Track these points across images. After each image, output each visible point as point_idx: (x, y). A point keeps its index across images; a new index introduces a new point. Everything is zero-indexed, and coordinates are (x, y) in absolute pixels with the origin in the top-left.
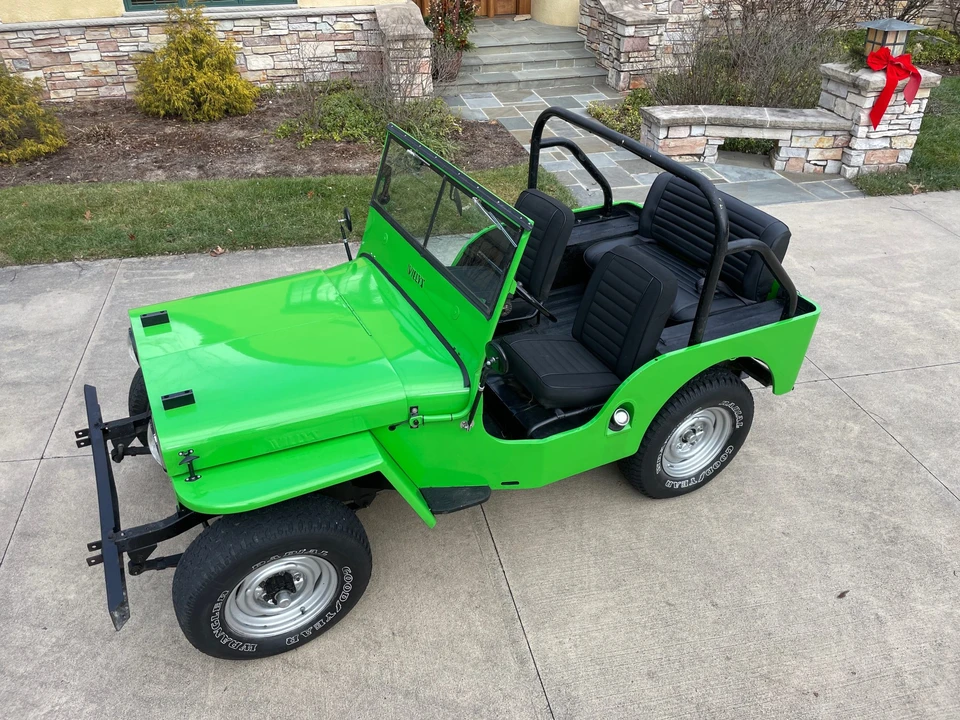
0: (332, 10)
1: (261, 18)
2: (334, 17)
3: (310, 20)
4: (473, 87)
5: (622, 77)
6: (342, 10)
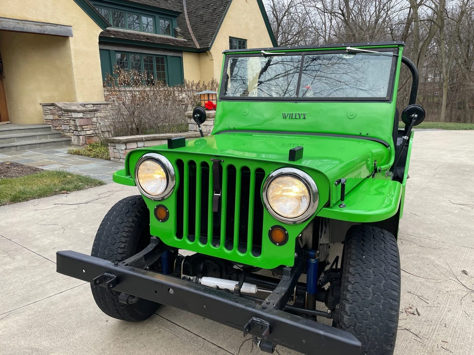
5: (81, 138)
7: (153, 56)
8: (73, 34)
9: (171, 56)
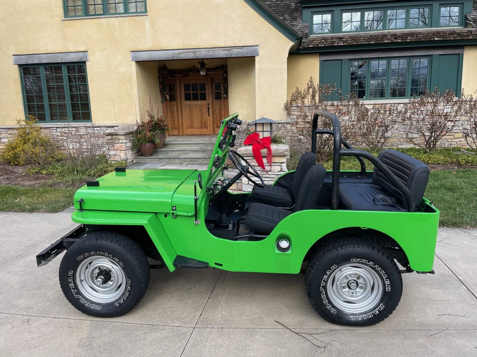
0: (104, 125)
1: (75, 127)
2: (106, 128)
3: (96, 129)
4: (157, 160)
6: (109, 125)
7: (408, 58)
8: (259, 52)
9: (440, 55)
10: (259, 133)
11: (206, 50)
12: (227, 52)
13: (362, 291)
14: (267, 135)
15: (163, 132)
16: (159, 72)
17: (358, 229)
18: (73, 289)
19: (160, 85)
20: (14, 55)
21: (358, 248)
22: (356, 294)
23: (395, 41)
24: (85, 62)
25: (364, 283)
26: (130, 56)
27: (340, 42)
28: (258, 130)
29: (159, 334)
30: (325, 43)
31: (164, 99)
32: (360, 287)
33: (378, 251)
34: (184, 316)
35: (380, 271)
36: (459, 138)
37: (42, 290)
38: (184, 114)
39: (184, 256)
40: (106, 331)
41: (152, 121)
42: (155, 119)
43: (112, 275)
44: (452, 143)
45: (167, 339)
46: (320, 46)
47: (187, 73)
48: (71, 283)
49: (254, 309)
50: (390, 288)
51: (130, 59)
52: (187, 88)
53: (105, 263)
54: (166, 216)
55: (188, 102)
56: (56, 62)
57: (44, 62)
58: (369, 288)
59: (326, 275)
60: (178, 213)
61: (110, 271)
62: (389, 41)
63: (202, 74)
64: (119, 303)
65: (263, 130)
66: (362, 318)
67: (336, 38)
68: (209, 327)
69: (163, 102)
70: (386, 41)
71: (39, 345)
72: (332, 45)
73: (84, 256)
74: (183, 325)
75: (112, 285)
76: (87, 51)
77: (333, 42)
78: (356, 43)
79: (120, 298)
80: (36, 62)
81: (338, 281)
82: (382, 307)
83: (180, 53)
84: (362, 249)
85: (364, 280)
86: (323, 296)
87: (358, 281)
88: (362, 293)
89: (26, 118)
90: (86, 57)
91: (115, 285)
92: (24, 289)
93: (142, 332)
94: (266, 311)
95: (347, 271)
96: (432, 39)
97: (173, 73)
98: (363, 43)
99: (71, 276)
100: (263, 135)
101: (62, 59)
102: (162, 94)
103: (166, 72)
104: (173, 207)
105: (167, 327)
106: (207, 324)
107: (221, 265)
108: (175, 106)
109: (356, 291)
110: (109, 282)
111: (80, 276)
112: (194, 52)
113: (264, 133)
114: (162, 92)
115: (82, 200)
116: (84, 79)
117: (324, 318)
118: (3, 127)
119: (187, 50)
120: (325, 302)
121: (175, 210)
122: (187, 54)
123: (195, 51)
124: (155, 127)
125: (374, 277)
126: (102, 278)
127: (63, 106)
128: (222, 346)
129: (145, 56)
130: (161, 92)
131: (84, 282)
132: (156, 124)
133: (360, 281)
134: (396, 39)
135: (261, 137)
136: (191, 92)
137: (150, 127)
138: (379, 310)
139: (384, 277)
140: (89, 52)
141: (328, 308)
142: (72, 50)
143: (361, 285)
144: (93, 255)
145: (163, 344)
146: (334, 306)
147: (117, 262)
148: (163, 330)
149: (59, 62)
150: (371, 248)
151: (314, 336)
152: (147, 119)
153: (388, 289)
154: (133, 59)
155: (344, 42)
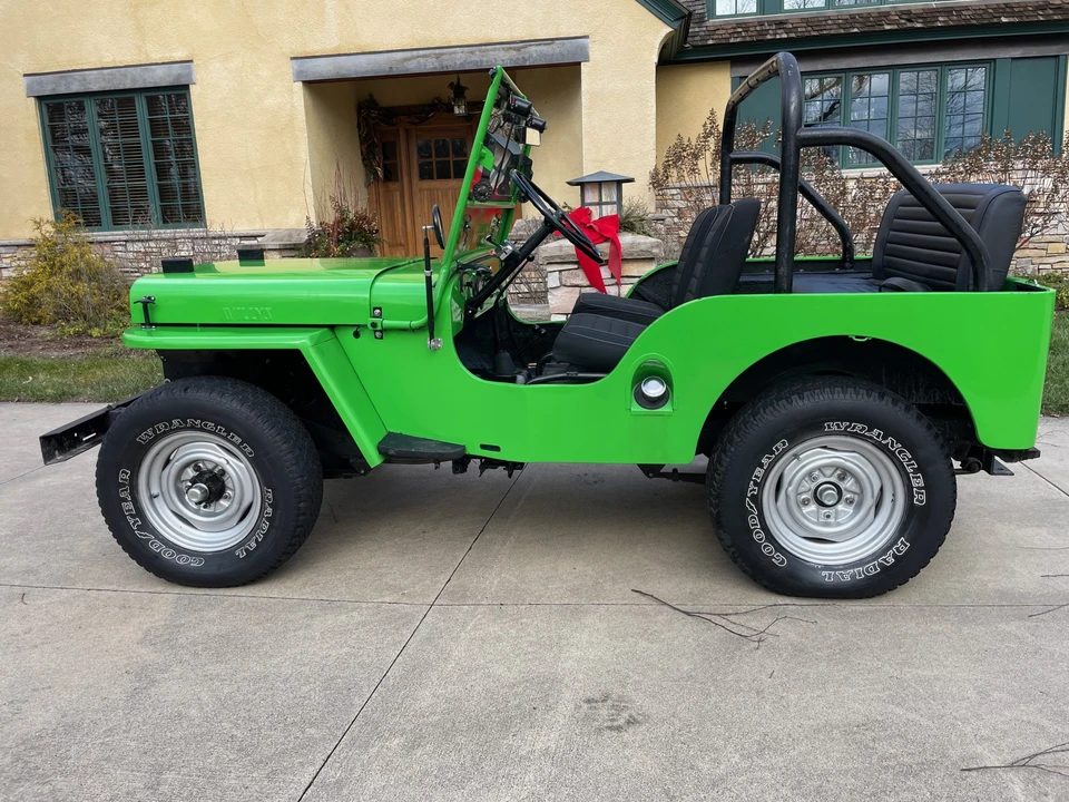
0: (232, 234)
1: (169, 240)
2: (238, 239)
6: (245, 233)
7: (939, 68)
8: (591, 53)
9: (1013, 59)
10: (591, 208)
11: (466, 49)
12: (514, 53)
13: (850, 510)
14: (609, 211)
15: (370, 246)
16: (359, 113)
17: (844, 340)
18: (133, 516)
19: (361, 143)
20: (25, 75)
21: (842, 396)
22: (836, 518)
23: (909, 25)
24: (186, 87)
25: (858, 491)
26: (289, 68)
27: (779, 31)
28: (587, 200)
29: (343, 617)
30: (743, 34)
31: (372, 179)
32: (847, 499)
33: (895, 402)
34: (406, 582)
35: (900, 452)
36: (1060, 254)
37: (65, 540)
38: (417, 212)
39: (404, 433)
40: (213, 614)
41: (344, 220)
42: (351, 216)
43: (229, 484)
44: (1041, 267)
45: (364, 626)
46: (732, 41)
47: (423, 115)
48: (126, 500)
49: (579, 568)
50: (924, 497)
51: (290, 77)
52: (424, 151)
53: (211, 451)
54: (357, 335)
55: (427, 184)
56: (121, 87)
57: (95, 88)
58: (869, 502)
59: (761, 466)
60: (387, 323)
61: (223, 472)
62: (896, 27)
63: (457, 111)
64: (247, 550)
65: (601, 199)
66: (853, 576)
67: (770, 23)
68: (470, 602)
69: (368, 185)
70: (887, 27)
71: (43, 643)
72: (760, 38)
73: (154, 431)
74: (405, 600)
75: (228, 508)
76: (191, 61)
77: (760, 33)
78: (816, 33)
79: (248, 538)
80: (75, 88)
81: (790, 484)
82: (903, 546)
83: (405, 60)
84: (854, 396)
85: (858, 481)
86: (753, 522)
87: (842, 485)
88: (852, 516)
89: (57, 215)
90: (190, 74)
91: (235, 506)
92: (22, 538)
93: (302, 614)
94: (611, 573)
95: (813, 459)
96: (995, 20)
97: (390, 114)
98: (832, 32)
99: (124, 485)
100: (601, 213)
101: (133, 80)
102: (366, 166)
103: (374, 114)
104: (375, 309)
105: (364, 605)
106: (464, 596)
107: (497, 449)
108: (398, 193)
109: (837, 512)
110: (222, 502)
111: (148, 485)
112: (438, 56)
113: (604, 207)
114: (367, 160)
115: (149, 298)
116: (184, 126)
117: (755, 580)
118: (6, 242)
119: (421, 52)
120: (759, 536)
121: (380, 316)
122: (422, 60)
123: (442, 54)
124: (351, 233)
125: (883, 472)
126: (201, 488)
127: (141, 193)
128: (499, 639)
129: (324, 69)
130: (364, 160)
131: (159, 502)
132: (352, 226)
133: (848, 484)
134: (909, 20)
135: (595, 217)
136: (434, 159)
137: (339, 233)
138: (894, 556)
139: (909, 470)
140: (195, 63)
141: (765, 551)
142: (156, 58)
143: (849, 496)
144: (178, 430)
145: (354, 636)
146: (780, 548)
147: (238, 447)
148: (354, 610)
149: (128, 86)
150: (875, 395)
151: (731, 618)
152: (331, 217)
153: (920, 499)
154: (298, 75)
155: (788, 31)
